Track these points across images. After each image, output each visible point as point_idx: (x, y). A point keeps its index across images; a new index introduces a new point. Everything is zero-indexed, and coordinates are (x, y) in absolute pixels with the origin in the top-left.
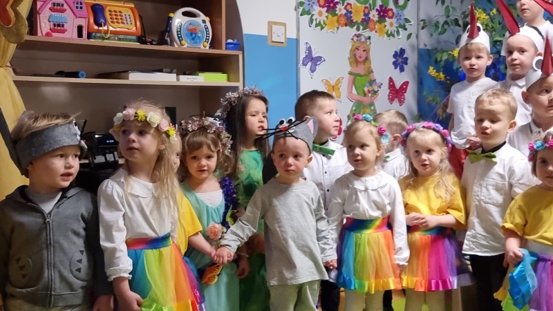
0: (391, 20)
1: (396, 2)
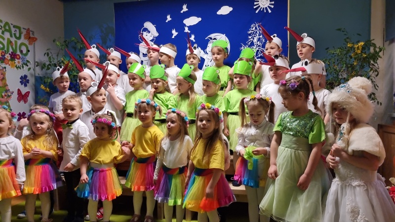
0: (18, 60)
1: (21, 52)
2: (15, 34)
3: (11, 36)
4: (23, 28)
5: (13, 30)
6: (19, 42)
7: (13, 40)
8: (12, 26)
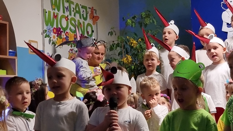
1: (88, 32)
2: (83, 15)
3: (80, 18)
4: (89, 8)
5: (81, 10)
6: (86, 23)
7: (82, 21)
8: (80, 7)
